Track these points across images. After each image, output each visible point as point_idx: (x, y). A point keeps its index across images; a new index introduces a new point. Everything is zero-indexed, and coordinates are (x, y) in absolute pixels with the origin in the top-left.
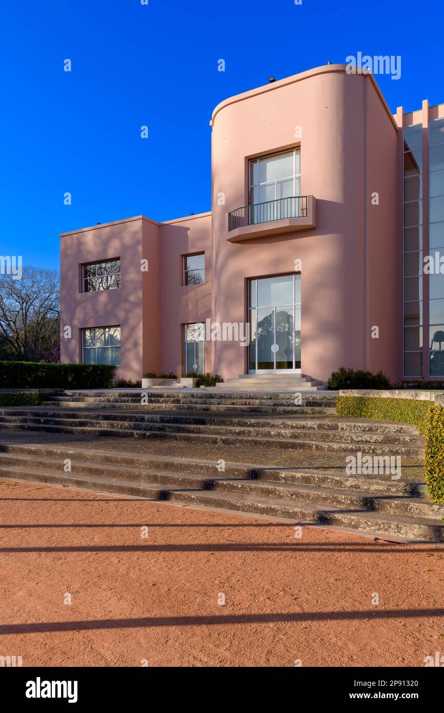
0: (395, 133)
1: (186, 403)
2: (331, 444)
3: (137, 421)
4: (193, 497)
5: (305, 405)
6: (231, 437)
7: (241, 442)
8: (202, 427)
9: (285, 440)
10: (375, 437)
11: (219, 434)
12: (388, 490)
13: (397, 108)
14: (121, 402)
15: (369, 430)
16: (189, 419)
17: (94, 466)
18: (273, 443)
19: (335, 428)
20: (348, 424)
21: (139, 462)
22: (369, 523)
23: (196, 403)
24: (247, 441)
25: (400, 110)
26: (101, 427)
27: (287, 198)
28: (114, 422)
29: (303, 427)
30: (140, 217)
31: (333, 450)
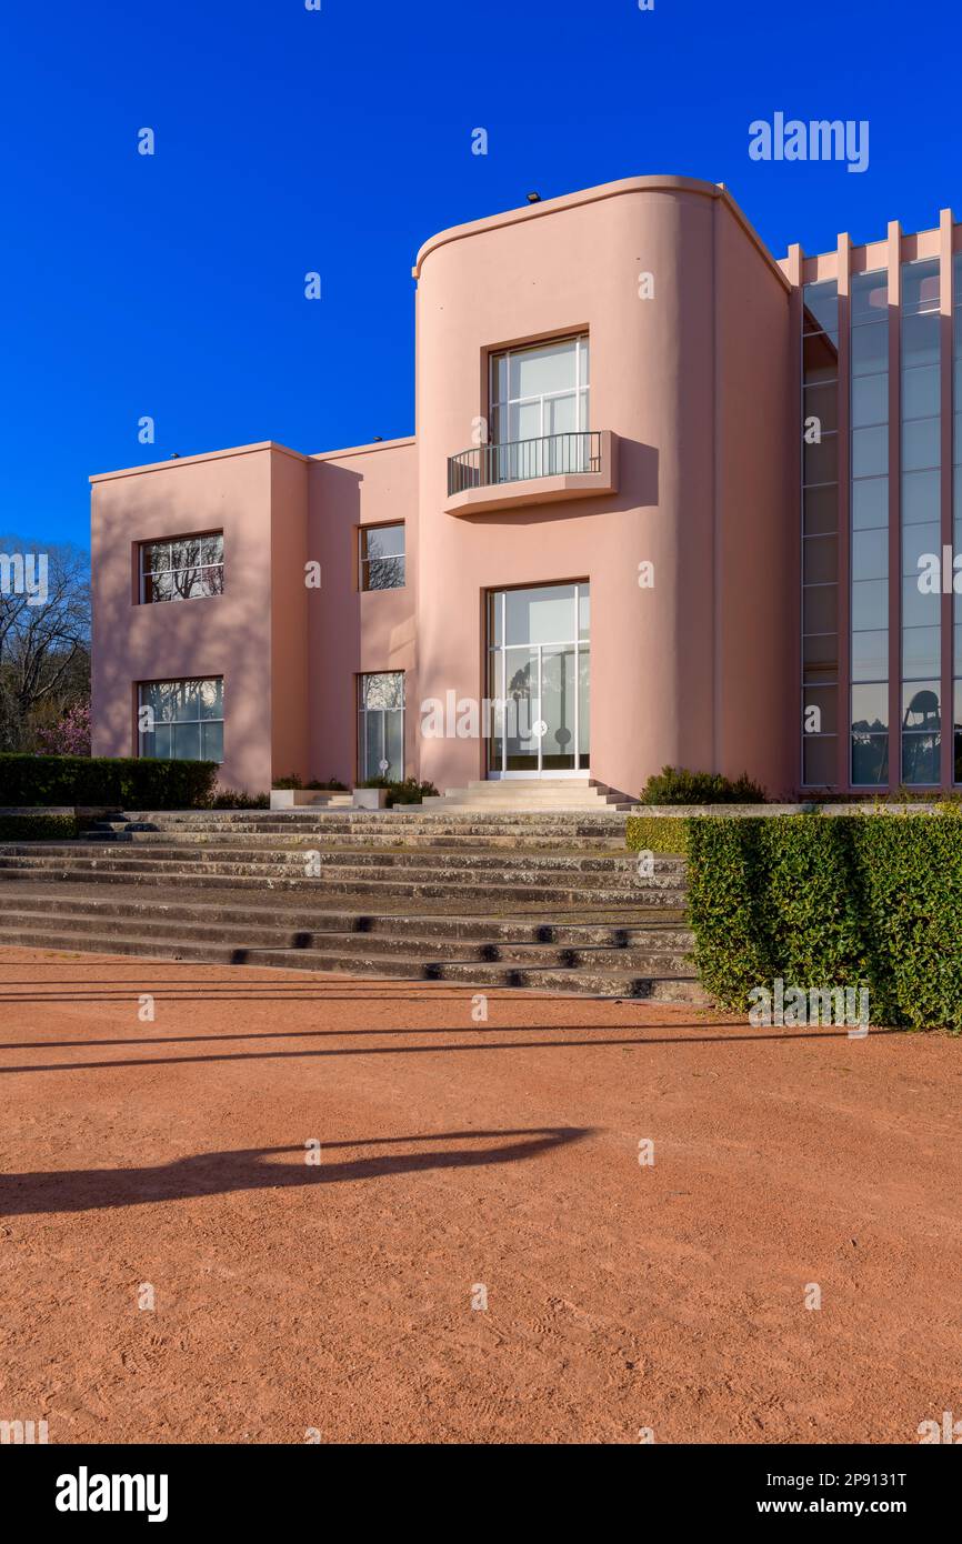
0: (784, 296)
1: (362, 832)
2: (597, 891)
3: (272, 861)
4: (367, 963)
5: (575, 833)
6: (436, 885)
7: (453, 891)
8: (387, 869)
9: (525, 887)
10: (667, 880)
11: (418, 880)
12: (652, 944)
13: (790, 247)
14: (238, 831)
15: (663, 869)
16: (367, 857)
17: (207, 927)
18: (505, 891)
19: (609, 866)
20: (630, 860)
21: (282, 919)
22: (614, 985)
23: (380, 832)
24: (463, 891)
25: (794, 250)
26: (206, 872)
27: (562, 435)
28: (231, 864)
29: (559, 867)
30: (268, 444)
31: (600, 901)
